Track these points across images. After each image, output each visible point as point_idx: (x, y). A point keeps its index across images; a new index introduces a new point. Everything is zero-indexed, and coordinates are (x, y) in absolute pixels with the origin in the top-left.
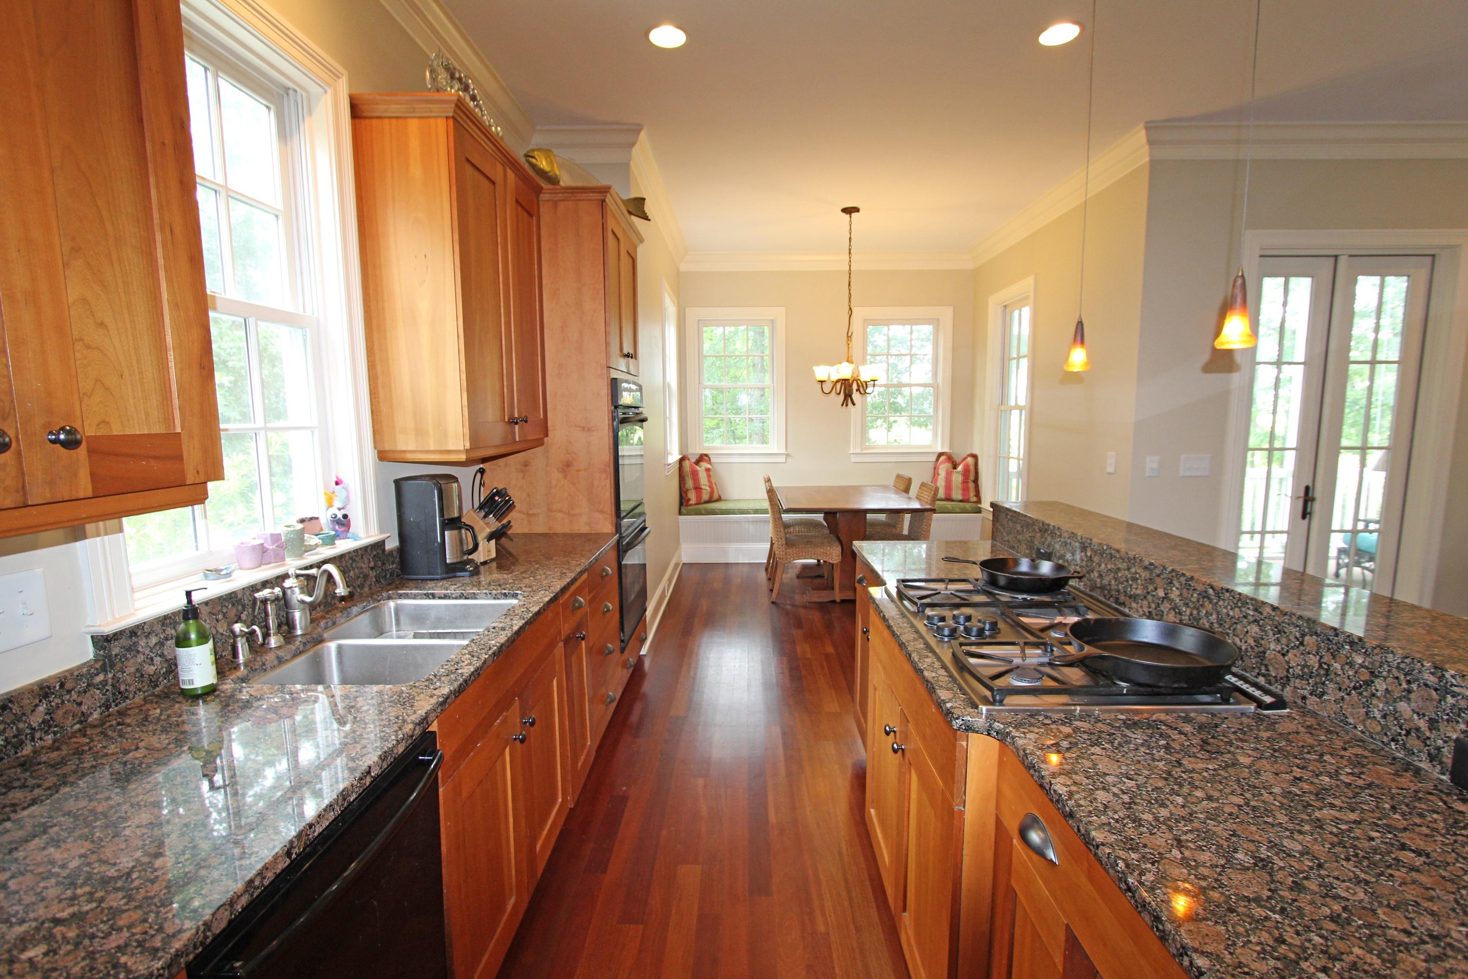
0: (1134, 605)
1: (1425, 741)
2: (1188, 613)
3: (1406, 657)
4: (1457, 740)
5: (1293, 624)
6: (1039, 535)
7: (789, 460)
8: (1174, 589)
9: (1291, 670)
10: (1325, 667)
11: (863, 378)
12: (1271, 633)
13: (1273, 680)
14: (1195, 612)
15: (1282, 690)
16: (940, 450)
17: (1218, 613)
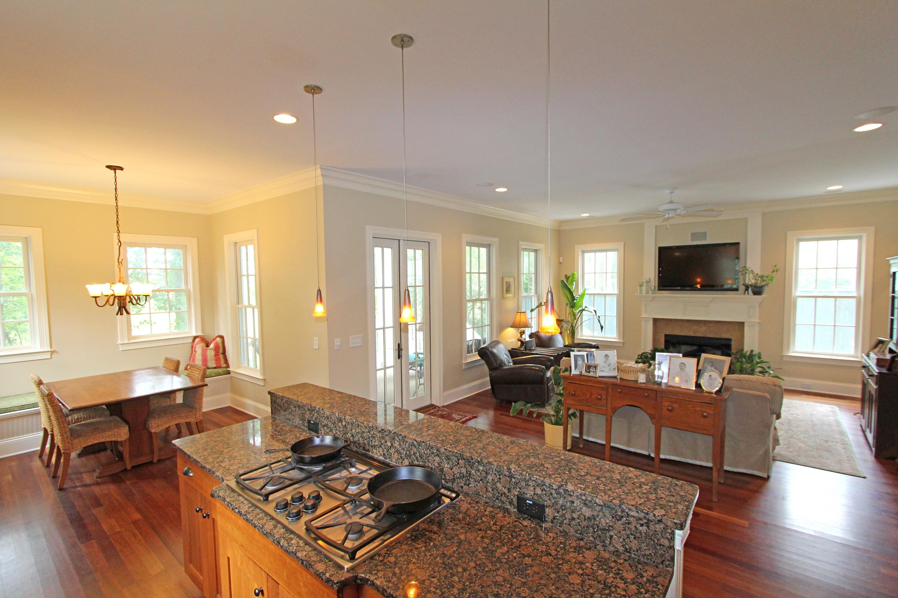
0: (374, 451)
1: (507, 497)
2: (405, 453)
3: (498, 466)
4: (517, 495)
5: (454, 455)
6: (308, 412)
7: (54, 356)
8: (396, 441)
9: (455, 476)
10: (469, 472)
11: (135, 292)
12: (445, 460)
13: (448, 481)
14: (408, 453)
15: (453, 485)
16: (195, 334)
17: (419, 452)
